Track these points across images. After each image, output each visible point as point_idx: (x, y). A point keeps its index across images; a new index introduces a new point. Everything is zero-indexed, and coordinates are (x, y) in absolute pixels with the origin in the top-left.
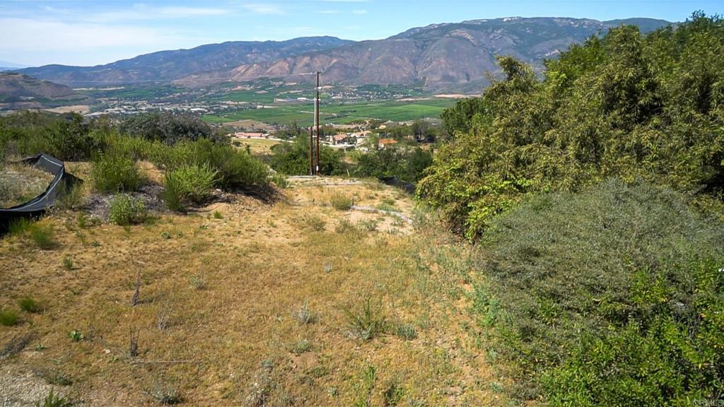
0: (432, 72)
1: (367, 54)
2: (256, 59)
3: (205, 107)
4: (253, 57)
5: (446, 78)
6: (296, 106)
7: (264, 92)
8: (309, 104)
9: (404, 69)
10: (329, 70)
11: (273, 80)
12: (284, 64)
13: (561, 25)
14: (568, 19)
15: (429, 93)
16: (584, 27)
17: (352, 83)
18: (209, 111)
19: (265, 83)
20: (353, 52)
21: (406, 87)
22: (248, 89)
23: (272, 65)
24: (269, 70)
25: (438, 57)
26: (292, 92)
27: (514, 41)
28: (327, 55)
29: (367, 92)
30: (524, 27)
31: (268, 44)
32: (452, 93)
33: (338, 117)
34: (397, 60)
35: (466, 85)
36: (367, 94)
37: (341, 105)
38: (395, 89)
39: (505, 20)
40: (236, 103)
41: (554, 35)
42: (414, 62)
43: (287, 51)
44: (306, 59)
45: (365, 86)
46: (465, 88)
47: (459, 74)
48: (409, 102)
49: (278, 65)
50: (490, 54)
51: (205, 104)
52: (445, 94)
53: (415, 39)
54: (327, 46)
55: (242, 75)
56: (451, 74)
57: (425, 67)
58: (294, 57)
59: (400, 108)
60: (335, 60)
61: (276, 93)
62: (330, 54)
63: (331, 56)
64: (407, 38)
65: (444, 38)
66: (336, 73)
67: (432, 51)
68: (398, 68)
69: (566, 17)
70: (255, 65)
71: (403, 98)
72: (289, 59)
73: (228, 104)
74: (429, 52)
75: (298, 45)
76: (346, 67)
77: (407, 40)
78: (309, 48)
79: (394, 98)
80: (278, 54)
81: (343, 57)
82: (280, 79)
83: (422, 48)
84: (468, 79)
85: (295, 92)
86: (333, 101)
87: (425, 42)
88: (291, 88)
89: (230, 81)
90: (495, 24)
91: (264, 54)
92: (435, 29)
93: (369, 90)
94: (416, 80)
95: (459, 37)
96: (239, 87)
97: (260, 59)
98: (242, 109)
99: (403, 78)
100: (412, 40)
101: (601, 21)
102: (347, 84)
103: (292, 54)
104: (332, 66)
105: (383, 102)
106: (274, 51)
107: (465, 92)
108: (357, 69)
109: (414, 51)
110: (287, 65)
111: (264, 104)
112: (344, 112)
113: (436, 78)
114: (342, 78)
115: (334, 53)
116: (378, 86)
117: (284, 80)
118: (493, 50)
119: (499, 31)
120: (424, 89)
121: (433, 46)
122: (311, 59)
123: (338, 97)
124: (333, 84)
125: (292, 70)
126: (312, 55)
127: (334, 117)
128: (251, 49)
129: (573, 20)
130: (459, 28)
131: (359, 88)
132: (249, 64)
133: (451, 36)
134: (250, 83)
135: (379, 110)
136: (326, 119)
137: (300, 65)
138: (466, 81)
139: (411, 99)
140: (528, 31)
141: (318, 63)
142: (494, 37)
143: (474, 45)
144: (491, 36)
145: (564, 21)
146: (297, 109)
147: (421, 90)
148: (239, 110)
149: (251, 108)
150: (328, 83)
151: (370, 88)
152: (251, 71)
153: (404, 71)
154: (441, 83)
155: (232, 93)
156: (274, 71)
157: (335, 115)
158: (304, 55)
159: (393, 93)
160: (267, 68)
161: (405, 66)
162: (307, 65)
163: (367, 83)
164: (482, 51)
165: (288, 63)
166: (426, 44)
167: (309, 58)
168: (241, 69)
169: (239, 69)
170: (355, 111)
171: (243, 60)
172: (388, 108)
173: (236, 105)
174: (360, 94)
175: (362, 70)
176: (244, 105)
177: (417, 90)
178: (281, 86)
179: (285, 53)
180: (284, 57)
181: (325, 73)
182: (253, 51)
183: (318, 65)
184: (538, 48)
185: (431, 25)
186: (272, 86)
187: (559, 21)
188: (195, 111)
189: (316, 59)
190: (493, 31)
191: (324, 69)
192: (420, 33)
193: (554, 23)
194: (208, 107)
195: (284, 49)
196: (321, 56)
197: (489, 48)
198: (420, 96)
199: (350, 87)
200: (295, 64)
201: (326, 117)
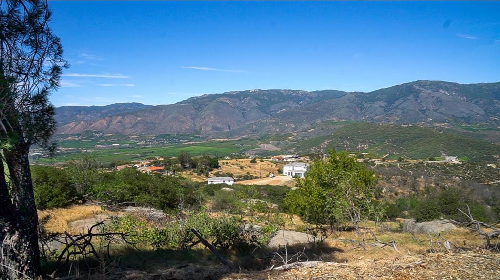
0: (206, 125)
1: (162, 114)
2: (84, 118)
3: (42, 152)
4: (82, 117)
5: (215, 128)
6: (111, 149)
7: (88, 140)
8: (120, 148)
9: (186, 124)
10: (136, 124)
11: (95, 132)
12: (103, 121)
13: (285, 94)
14: (289, 90)
15: (204, 138)
16: (299, 95)
17: (151, 134)
18: (45, 155)
19: (89, 134)
20: (152, 112)
21: (188, 135)
22: (77, 139)
23: (94, 122)
24: (93, 125)
25: (209, 115)
26: (109, 140)
27: (257, 104)
28: (134, 114)
29: (162, 139)
30: (263, 95)
31: (93, 108)
32: (219, 138)
33: (141, 156)
34: (182, 118)
35: (228, 132)
36: (161, 140)
37: (144, 148)
38: (180, 136)
39: (251, 91)
40: (67, 149)
41: (282, 100)
42: (194, 119)
43: (106, 113)
44: (119, 118)
45: (160, 135)
46: (228, 134)
47: (224, 126)
48: (190, 145)
49: (99, 122)
50: (243, 113)
51: (42, 150)
52: (214, 139)
53: (194, 104)
54: (135, 109)
55: (72, 129)
56: (218, 125)
57: (201, 122)
58: (111, 117)
59: (184, 148)
60: (139, 119)
61: (97, 141)
62: (136, 114)
63: (137, 116)
64: (189, 103)
65: (213, 103)
66: (140, 127)
67: (205, 111)
68: (183, 123)
69: (288, 89)
70: (82, 122)
71: (187, 142)
72: (107, 118)
73: (60, 150)
74: (203, 112)
75: (114, 109)
76: (147, 122)
77: (188, 104)
78: (122, 111)
79: (181, 142)
80: (99, 115)
81: (145, 116)
82: (101, 132)
83: (198, 110)
84: (230, 129)
85: (111, 140)
86: (138, 145)
87: (200, 105)
88: (109, 137)
89: (63, 133)
90: (245, 94)
91: (89, 115)
92: (207, 97)
93: (163, 138)
94: (195, 130)
95: (221, 102)
96: (70, 138)
97: (86, 118)
98: (71, 153)
99: (186, 129)
100: (192, 104)
101: (309, 91)
102: (148, 134)
103: (110, 114)
104: (137, 122)
105: (172, 145)
106: (97, 112)
107: (228, 137)
108: (155, 124)
109: (193, 111)
110: (106, 122)
111: (88, 148)
112: (145, 152)
113: (209, 129)
114: (144, 130)
115: (139, 113)
116: (169, 135)
117: (103, 132)
118: (244, 110)
119: (248, 98)
120: (201, 136)
121: (206, 108)
122: (123, 118)
123: (141, 143)
124: (138, 134)
125: (109, 125)
126: (123, 115)
127: (138, 157)
128: (80, 111)
129: (292, 91)
130: (221, 97)
131: (156, 136)
132: (78, 121)
133: (217, 102)
134: (78, 135)
135: (170, 151)
136: (132, 158)
137: (114, 122)
138: (228, 130)
139: (191, 143)
140: (266, 98)
141: (127, 120)
142: (245, 102)
143: (232, 107)
144: (243, 101)
145: (287, 92)
146: (112, 152)
147: (199, 137)
148: (68, 153)
149: (77, 152)
150: (134, 134)
151: (164, 136)
152: (79, 126)
153: (187, 125)
154: (212, 132)
155: (64, 142)
156: (95, 127)
157: (138, 155)
158: (118, 115)
159: (180, 139)
160: (91, 124)
161: (187, 121)
162: (120, 122)
163: (162, 133)
164: (237, 111)
165: (107, 120)
166: (201, 107)
167: (121, 117)
168: (72, 125)
169: (70, 125)
170: (153, 152)
171: (74, 119)
172: (176, 149)
173: (66, 150)
174: (157, 141)
175: (158, 124)
176: (72, 150)
177: (196, 137)
178: (101, 136)
179: (104, 114)
180: (103, 116)
181: (132, 127)
182: (82, 113)
183: (127, 122)
184: (272, 108)
185: (204, 95)
186: (94, 136)
187: (284, 91)
188: (33, 155)
189: (126, 118)
190: (244, 98)
191: (132, 125)
192: (196, 100)
193: (281, 93)
194: (44, 152)
195: (103, 111)
196: (130, 115)
197: (242, 108)
198: (198, 141)
199: (150, 136)
200: (111, 122)
201: (132, 157)
